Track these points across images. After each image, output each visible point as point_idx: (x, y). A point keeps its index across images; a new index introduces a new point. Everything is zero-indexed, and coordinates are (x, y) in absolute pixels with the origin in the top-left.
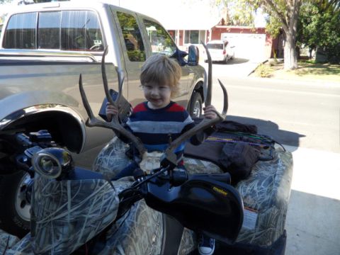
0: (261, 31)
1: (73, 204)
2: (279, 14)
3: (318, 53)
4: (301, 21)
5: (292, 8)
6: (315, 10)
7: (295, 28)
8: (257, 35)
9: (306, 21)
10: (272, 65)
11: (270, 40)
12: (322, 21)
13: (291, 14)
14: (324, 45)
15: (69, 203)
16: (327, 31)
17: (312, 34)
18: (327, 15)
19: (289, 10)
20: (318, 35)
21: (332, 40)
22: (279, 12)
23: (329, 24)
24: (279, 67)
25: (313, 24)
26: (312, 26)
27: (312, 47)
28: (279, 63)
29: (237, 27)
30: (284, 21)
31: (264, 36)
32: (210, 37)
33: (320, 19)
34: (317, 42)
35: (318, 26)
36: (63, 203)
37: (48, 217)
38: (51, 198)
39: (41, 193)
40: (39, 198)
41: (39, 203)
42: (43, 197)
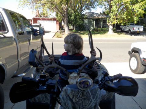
0: (54, 19)
2: (61, 13)
3: (76, 27)
4: (69, 15)
5: (65, 11)
6: (72, 11)
7: (67, 19)
8: (52, 21)
9: (70, 16)
10: (60, 33)
11: (58, 23)
12: (76, 16)
13: (65, 13)
14: (78, 24)
16: (78, 19)
17: (73, 21)
18: (77, 13)
19: (64, 12)
20: (75, 21)
21: (80, 22)
23: (78, 17)
24: (63, 34)
25: (73, 17)
27: (74, 26)
29: (44, 18)
30: (63, 16)
31: (55, 22)
32: (32, 22)
33: (75, 15)
34: (75, 23)
35: (75, 17)
36: (90, 99)
37: (86, 107)
38: (85, 99)
39: (77, 98)
40: (77, 101)
41: (78, 103)
42: (80, 100)
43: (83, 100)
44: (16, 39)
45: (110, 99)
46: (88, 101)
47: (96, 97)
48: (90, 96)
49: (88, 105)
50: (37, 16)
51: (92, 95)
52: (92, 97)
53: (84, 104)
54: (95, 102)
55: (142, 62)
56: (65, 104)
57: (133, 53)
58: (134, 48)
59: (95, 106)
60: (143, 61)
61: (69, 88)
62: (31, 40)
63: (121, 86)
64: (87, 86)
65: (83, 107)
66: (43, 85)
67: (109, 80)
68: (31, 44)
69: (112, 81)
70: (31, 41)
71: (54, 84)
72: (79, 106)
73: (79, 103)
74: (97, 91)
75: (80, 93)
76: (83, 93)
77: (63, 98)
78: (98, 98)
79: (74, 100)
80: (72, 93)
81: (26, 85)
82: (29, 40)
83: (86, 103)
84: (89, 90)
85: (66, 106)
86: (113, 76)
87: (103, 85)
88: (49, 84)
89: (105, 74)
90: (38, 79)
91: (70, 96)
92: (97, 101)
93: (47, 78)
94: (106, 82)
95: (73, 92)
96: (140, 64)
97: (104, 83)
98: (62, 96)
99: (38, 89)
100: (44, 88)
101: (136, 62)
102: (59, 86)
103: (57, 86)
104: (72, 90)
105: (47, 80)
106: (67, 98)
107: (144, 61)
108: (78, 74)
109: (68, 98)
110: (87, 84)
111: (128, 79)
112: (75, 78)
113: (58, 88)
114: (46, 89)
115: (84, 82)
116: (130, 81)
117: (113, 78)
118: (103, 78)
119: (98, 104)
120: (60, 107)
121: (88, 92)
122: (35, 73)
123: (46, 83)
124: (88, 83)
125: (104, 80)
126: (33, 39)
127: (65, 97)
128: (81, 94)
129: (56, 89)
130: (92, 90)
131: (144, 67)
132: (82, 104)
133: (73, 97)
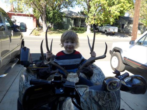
0: (31, 16)
2: (39, 9)
3: (54, 26)
4: (47, 13)
5: (44, 7)
6: (51, 8)
7: (45, 16)
8: (29, 18)
10: (38, 31)
11: (35, 19)
13: (44, 10)
14: (56, 22)
16: (57, 17)
17: (52, 18)
18: (56, 11)
19: (42, 8)
20: (54, 18)
21: (59, 21)
23: (57, 15)
24: (41, 31)
26: (51, 15)
27: (52, 23)
28: (40, 29)
29: (20, 13)
30: (41, 12)
31: (32, 18)
33: (54, 12)
35: (53, 15)
36: (116, 101)
38: (111, 101)
39: (104, 101)
40: (104, 103)
41: (105, 106)
42: (106, 102)
43: (110, 102)
46: (114, 103)
49: (115, 106)
50: (11, 11)
51: (117, 96)
52: (117, 98)
53: (111, 107)
60: (124, 60)
61: (93, 91)
62: (12, 36)
68: (12, 41)
70: (12, 38)
71: (74, 86)
72: (106, 109)
73: (106, 105)
75: (106, 94)
77: (85, 101)
79: (100, 103)
80: (97, 95)
83: (113, 105)
88: (66, 86)
91: (95, 99)
95: (99, 95)
96: (121, 62)
98: (84, 99)
100: (61, 91)
104: (97, 93)
105: (64, 82)
106: (91, 102)
109: (93, 101)
112: (75, 77)
114: (63, 92)
121: (114, 94)
123: (64, 85)
127: (88, 100)
128: (108, 96)
131: (124, 65)
132: (109, 107)
133: (99, 100)
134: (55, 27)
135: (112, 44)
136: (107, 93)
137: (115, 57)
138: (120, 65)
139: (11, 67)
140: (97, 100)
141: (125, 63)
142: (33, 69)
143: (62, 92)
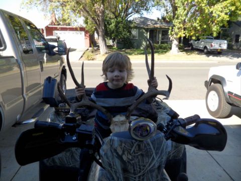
0: (82, 29)
1: (157, 154)
2: (93, 18)
3: (118, 43)
4: (106, 23)
5: (100, 14)
6: (112, 16)
7: (103, 28)
8: (79, 32)
9: (108, 23)
10: (92, 52)
11: (88, 35)
12: (118, 23)
13: (100, 19)
14: (121, 38)
15: (154, 154)
16: (121, 29)
17: (113, 32)
18: (119, 19)
19: (98, 16)
20: (117, 32)
21: (125, 34)
22: (93, 16)
23: (122, 25)
24: (97, 53)
25: (113, 25)
27: (114, 40)
28: (96, 50)
29: (65, 26)
30: (96, 23)
31: (83, 33)
32: (45, 34)
33: (116, 21)
34: (116, 36)
35: (116, 26)
36: (151, 155)
37: (145, 168)
38: (142, 155)
39: (130, 154)
40: (131, 158)
41: (131, 162)
42: (134, 156)
43: (140, 157)
44: (19, 60)
45: (177, 158)
46: (147, 159)
47: (160, 152)
48: (151, 149)
49: (148, 164)
50: (52, 23)
51: (154, 148)
52: (154, 152)
53: (141, 164)
54: (159, 159)
55: (226, 99)
56: (110, 165)
57: (212, 84)
58: (214, 76)
59: (159, 168)
60: (228, 97)
61: (116, 138)
62: (44, 62)
63: (200, 134)
64: (147, 134)
65: (140, 168)
66: (72, 135)
67: (179, 125)
68: (44, 69)
69: (184, 126)
70: (45, 65)
71: (91, 132)
72: (134, 167)
73: (133, 162)
74: (162, 141)
75: (135, 145)
76: (139, 146)
77: (106, 154)
78: (163, 154)
79: (125, 158)
80: (121, 145)
81: (42, 133)
82: (42, 63)
83: (145, 162)
84: (149, 141)
85: (111, 168)
86: (186, 119)
87: (170, 133)
88: (80, 132)
89: (172, 114)
90: (62, 125)
91: (118, 151)
92: (162, 158)
93: (78, 122)
94: (174, 127)
95: (123, 145)
96: (224, 102)
97: (172, 131)
98: (103, 151)
99: (63, 140)
100: (73, 139)
101: (217, 99)
102: (98, 136)
103: (96, 136)
104: (121, 142)
105: (79, 126)
106: (113, 155)
107: (230, 97)
108: (128, 117)
109: (115, 154)
110: (147, 130)
111: (209, 123)
112: (123, 123)
113: (97, 139)
114: (77, 141)
115: (142, 126)
116: (213, 126)
117: (186, 121)
118: (170, 121)
119: (163, 163)
120: (100, 170)
121: (148, 144)
122: (53, 117)
123: (77, 130)
124: (148, 128)
125: (172, 124)
126: (48, 61)
127: (109, 154)
128: (137, 147)
129: (93, 140)
130: (155, 140)
131: (230, 107)
132: (138, 164)
133: (123, 153)
134: (119, 45)
135: (209, 70)
136: (137, 143)
137: (213, 93)
138: (222, 106)
139: (43, 109)
140: (120, 153)
141: (231, 102)
142: (63, 111)
143: (75, 140)
